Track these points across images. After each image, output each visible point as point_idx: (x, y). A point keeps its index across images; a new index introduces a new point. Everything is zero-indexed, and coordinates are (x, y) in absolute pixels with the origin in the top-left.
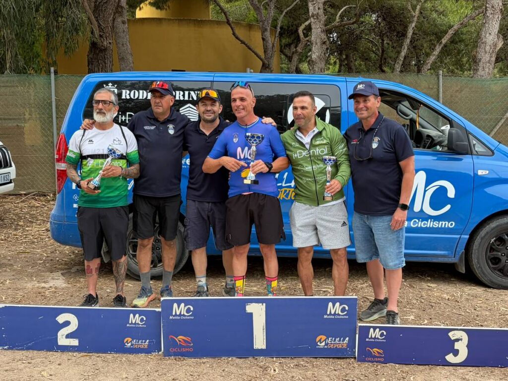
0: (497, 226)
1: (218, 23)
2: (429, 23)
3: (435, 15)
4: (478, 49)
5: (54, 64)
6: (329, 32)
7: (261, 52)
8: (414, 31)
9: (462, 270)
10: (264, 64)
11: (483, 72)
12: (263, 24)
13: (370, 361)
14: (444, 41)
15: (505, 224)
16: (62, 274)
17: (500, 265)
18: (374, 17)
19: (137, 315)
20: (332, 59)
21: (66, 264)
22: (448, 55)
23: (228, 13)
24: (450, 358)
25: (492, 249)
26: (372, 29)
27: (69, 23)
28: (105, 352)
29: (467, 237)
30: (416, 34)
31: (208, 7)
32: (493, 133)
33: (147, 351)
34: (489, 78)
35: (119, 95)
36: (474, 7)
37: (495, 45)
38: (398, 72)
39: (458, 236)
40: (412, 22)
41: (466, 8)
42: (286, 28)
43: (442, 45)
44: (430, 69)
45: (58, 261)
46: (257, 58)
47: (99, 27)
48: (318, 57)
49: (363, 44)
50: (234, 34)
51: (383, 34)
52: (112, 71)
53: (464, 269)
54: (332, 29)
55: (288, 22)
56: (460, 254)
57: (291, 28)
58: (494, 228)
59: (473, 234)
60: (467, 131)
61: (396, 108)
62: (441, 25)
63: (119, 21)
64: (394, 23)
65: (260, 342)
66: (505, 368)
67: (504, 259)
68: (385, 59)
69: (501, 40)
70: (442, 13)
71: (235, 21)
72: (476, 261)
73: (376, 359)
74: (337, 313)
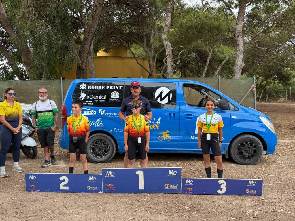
0: (241, 139)
1: (131, 58)
2: (217, 57)
3: (219, 53)
4: (234, 67)
6: (175, 61)
7: (149, 70)
9: (227, 157)
10: (150, 74)
11: (237, 77)
12: (149, 58)
14: (222, 64)
15: (244, 138)
16: (64, 161)
17: (243, 155)
18: (195, 54)
19: (92, 177)
21: (65, 157)
22: (225, 69)
23: (135, 54)
24: (219, 192)
25: (239, 148)
26: (194, 60)
27: (69, 58)
28: (79, 192)
29: (229, 143)
30: (211, 61)
31: (127, 51)
33: (97, 191)
34: (239, 78)
35: (87, 88)
37: (241, 66)
38: (204, 77)
39: (225, 143)
40: (209, 56)
41: (232, 50)
42: (159, 59)
43: (222, 66)
46: (147, 72)
47: (81, 60)
48: (170, 71)
49: (190, 65)
50: (137, 62)
51: (198, 62)
52: (86, 78)
53: (228, 157)
54: (177, 60)
55: (160, 57)
56: (226, 150)
57: (161, 59)
58: (240, 140)
59: (231, 142)
60: (227, 100)
61: (200, 92)
62: (222, 58)
63: (90, 57)
64: (202, 56)
65: (142, 186)
66: (241, 196)
67: (244, 152)
68: (199, 71)
69: (244, 63)
70: (222, 53)
71: (138, 57)
72: (233, 153)
73: (189, 192)
74: (172, 174)
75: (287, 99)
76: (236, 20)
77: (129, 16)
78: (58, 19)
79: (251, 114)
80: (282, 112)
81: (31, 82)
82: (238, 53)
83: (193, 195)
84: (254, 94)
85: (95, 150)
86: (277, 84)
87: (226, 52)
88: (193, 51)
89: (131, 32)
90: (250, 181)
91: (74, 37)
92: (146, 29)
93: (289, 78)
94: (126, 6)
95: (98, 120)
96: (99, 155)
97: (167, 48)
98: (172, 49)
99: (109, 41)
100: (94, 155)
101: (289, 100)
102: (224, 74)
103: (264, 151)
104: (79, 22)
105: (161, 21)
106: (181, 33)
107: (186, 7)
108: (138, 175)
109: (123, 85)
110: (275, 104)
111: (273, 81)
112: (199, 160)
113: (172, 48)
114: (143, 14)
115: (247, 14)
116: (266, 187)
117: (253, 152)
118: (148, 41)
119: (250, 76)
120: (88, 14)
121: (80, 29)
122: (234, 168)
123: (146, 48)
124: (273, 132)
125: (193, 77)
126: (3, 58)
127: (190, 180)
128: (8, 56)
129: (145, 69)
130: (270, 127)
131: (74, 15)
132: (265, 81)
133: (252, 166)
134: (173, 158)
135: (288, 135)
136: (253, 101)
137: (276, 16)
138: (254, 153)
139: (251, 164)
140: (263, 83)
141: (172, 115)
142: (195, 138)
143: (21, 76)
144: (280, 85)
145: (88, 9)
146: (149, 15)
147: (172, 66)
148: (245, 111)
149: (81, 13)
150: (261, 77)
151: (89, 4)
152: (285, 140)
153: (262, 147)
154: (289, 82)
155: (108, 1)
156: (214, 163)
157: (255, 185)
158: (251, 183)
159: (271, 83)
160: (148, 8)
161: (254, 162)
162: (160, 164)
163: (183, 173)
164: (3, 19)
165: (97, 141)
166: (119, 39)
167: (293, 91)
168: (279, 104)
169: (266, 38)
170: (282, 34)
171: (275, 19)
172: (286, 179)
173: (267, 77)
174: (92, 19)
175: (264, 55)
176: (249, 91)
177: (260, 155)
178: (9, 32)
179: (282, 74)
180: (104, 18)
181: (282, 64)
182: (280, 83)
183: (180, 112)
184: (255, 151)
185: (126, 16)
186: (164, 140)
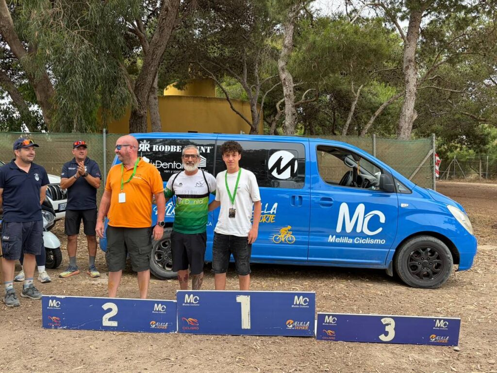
0: (415, 243)
1: (221, 100)
2: (366, 101)
3: (370, 96)
4: (400, 120)
5: (106, 126)
6: (297, 107)
7: (250, 120)
8: (356, 107)
9: (391, 274)
10: (252, 128)
11: (404, 136)
12: (252, 101)
13: (325, 340)
14: (377, 114)
15: (420, 241)
17: (417, 271)
18: (328, 97)
19: (160, 305)
20: (300, 126)
22: (380, 123)
23: (228, 93)
24: (382, 337)
25: (411, 259)
26: (327, 105)
27: (119, 97)
28: (137, 331)
29: (394, 250)
30: (357, 109)
31: (214, 88)
32: (411, 178)
33: (166, 331)
34: (408, 139)
35: (151, 148)
36: (397, 90)
37: (412, 117)
38: (345, 135)
39: (388, 250)
40: (354, 101)
42: (268, 104)
43: (375, 117)
44: (367, 133)
46: (247, 124)
47: (138, 101)
48: (290, 124)
49: (321, 115)
50: (232, 107)
51: (335, 109)
54: (299, 105)
55: (269, 100)
56: (389, 263)
57: (272, 104)
58: (413, 244)
59: (398, 249)
60: (392, 176)
61: (343, 160)
62: (374, 103)
63: (152, 97)
64: (342, 101)
65: (246, 324)
67: (420, 267)
68: (336, 125)
69: (416, 113)
70: (375, 95)
71: (232, 98)
72: (400, 267)
73: (330, 338)
74: (301, 303)
75: (482, 176)
76: (405, 39)
77: (220, 29)
78: (102, 30)
79: (433, 200)
80: (475, 198)
81: (53, 136)
82: (407, 96)
83: (336, 342)
84: (433, 167)
85: (162, 256)
86: (466, 151)
87: (382, 94)
88: (326, 92)
89: (222, 57)
90: (437, 321)
91: (126, 62)
92: (248, 51)
93: (486, 141)
94: (215, 12)
95: (169, 205)
96: (169, 266)
97: (285, 84)
98: (295, 87)
99: (184, 71)
100: (161, 266)
101: (485, 178)
102: (377, 130)
103: (455, 265)
104: (136, 37)
106: (311, 59)
108: (240, 303)
109: (213, 145)
110: (462, 183)
111: (459, 145)
112: (341, 277)
113: (294, 85)
114: (243, 26)
115: (422, 31)
117: (434, 266)
118: (250, 72)
119: (422, 136)
120: (150, 23)
121: (136, 48)
122: (403, 294)
123: (247, 85)
124: (469, 232)
125: (324, 134)
126: (4, 95)
127: (332, 317)
128: (12, 91)
129: (245, 120)
130: (465, 223)
131: (126, 24)
132: (445, 145)
133: (433, 291)
134: (296, 273)
135: (489, 237)
136: (431, 179)
137: (469, 35)
138: (437, 267)
139: (431, 286)
140: (442, 148)
141: (297, 199)
142: (337, 240)
143: (34, 125)
144: (470, 151)
145: (151, 14)
146: (254, 29)
147: (294, 114)
148: (423, 195)
149: (140, 21)
150: (439, 138)
151: (152, 6)
152: (484, 246)
153: (451, 258)
154: (486, 147)
156: (367, 284)
159: (456, 148)
160: (252, 17)
161: (437, 283)
162: (273, 283)
165: (166, 242)
166: (202, 68)
167: (492, 163)
168: (467, 183)
169: (450, 72)
170: (478, 67)
171: (467, 40)
172: (494, 314)
173: (450, 138)
174: (160, 31)
175: (447, 101)
176: (425, 161)
177: (448, 271)
178: (16, 50)
179: (474, 133)
180: (177, 31)
181: (476, 117)
182: (470, 148)
183: (310, 194)
184: (438, 264)
185: (215, 29)
186: (282, 241)
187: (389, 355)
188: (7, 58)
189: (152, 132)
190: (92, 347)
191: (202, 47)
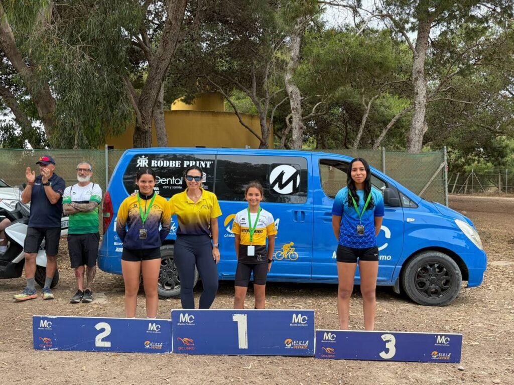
0: (422, 259)
1: (230, 114)
2: (379, 114)
3: (383, 109)
4: (410, 132)
6: (306, 121)
7: (260, 136)
8: (367, 119)
9: (398, 291)
10: (262, 142)
11: (414, 149)
12: (261, 115)
14: (389, 126)
15: (427, 257)
17: (425, 288)
18: (340, 110)
19: (154, 324)
21: (108, 287)
22: (394, 136)
23: (237, 107)
24: (383, 355)
25: (419, 276)
26: (339, 118)
28: (130, 351)
29: (401, 267)
30: (370, 122)
31: (223, 102)
32: (421, 194)
33: (162, 351)
34: (418, 152)
35: (150, 164)
37: (422, 130)
38: (356, 148)
39: (394, 266)
40: (366, 113)
41: (406, 103)
42: (278, 117)
43: (387, 130)
44: (379, 146)
45: (103, 284)
46: (257, 138)
47: (142, 116)
48: (297, 138)
49: (333, 129)
50: (240, 121)
51: (347, 122)
52: (150, 147)
53: (399, 290)
55: (280, 113)
56: (396, 279)
57: (281, 117)
58: (419, 261)
59: (405, 265)
60: (398, 190)
62: (387, 116)
63: (158, 112)
64: (353, 114)
65: (243, 343)
66: (424, 363)
67: (428, 283)
68: (348, 139)
69: (426, 126)
70: (388, 107)
71: (241, 112)
72: (407, 285)
73: (329, 356)
74: (299, 322)
75: (502, 190)
76: (414, 50)
77: (228, 42)
78: (103, 44)
79: (440, 214)
80: (493, 212)
81: (54, 152)
82: (416, 108)
83: (336, 361)
84: (445, 180)
86: (484, 163)
87: (395, 106)
88: (337, 104)
89: (231, 70)
90: (439, 337)
91: (131, 77)
92: (257, 64)
93: (504, 153)
94: (222, 25)
96: (168, 285)
97: (292, 97)
98: (302, 100)
99: (191, 85)
100: (160, 284)
101: (504, 191)
102: (391, 144)
103: (464, 282)
104: (141, 51)
105: (283, 51)
106: (317, 72)
107: (327, 27)
108: (237, 322)
109: (214, 161)
110: (480, 197)
111: (476, 158)
113: (301, 98)
114: (252, 38)
115: (432, 42)
116: (467, 348)
117: (443, 282)
118: (259, 86)
119: (437, 149)
120: (156, 36)
121: (142, 62)
122: (410, 312)
123: (256, 99)
124: (478, 247)
125: (337, 147)
126: (6, 111)
127: (331, 334)
128: (15, 108)
130: (473, 238)
131: (132, 38)
132: (462, 158)
133: (442, 308)
134: (300, 291)
135: (504, 253)
136: (443, 192)
137: (482, 45)
138: (445, 284)
139: (439, 304)
140: (459, 161)
141: (300, 214)
143: (37, 142)
144: (488, 164)
145: (157, 28)
146: (263, 42)
147: (301, 128)
148: (429, 209)
149: (145, 34)
150: (456, 151)
151: (158, 19)
152: (499, 261)
153: (460, 274)
154: (504, 160)
155: (191, 16)
157: (448, 344)
158: (441, 340)
159: (474, 161)
160: (260, 29)
161: (444, 301)
162: (276, 302)
163: (318, 319)
164: (8, 43)
165: (165, 260)
166: (210, 82)
167: (511, 176)
168: (485, 197)
169: (464, 83)
170: (492, 78)
171: (480, 51)
172: (503, 333)
173: (467, 150)
174: (163, 45)
175: (461, 113)
176: (436, 174)
177: (456, 288)
178: (17, 65)
179: (492, 145)
180: (184, 44)
181: (492, 129)
182: (488, 161)
183: (313, 209)
184: (446, 280)
185: (223, 42)
186: (284, 258)
187: (390, 375)
188: (11, 73)
189: (158, 147)
190: (84, 368)
191: (210, 60)
